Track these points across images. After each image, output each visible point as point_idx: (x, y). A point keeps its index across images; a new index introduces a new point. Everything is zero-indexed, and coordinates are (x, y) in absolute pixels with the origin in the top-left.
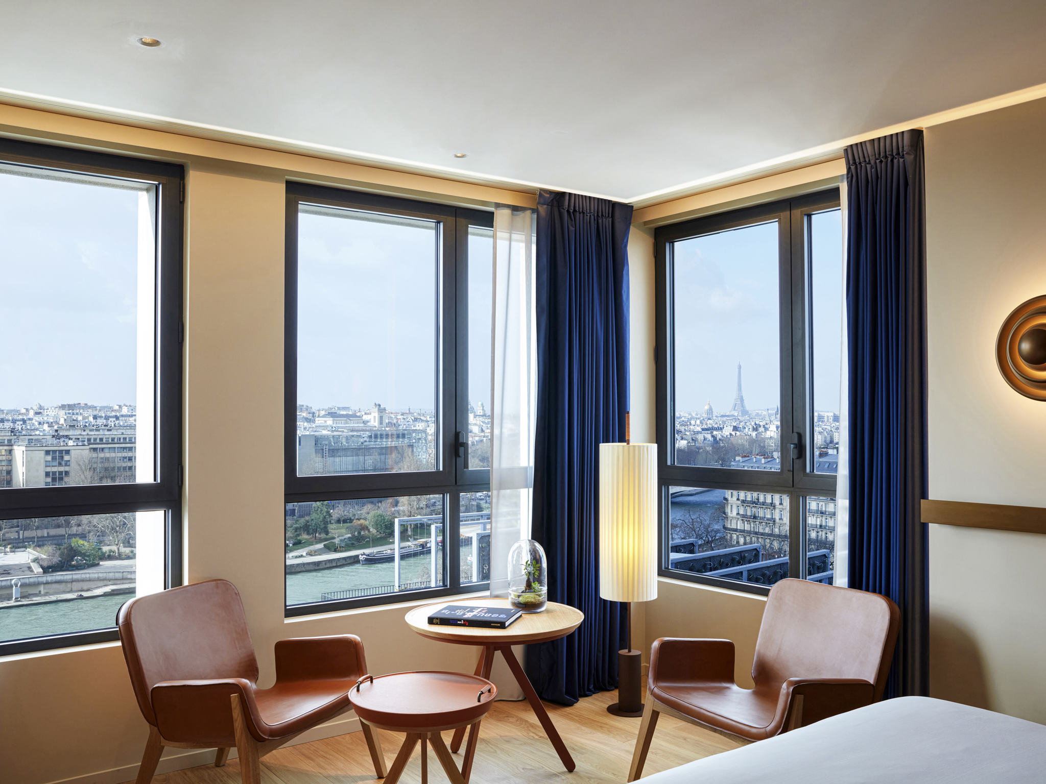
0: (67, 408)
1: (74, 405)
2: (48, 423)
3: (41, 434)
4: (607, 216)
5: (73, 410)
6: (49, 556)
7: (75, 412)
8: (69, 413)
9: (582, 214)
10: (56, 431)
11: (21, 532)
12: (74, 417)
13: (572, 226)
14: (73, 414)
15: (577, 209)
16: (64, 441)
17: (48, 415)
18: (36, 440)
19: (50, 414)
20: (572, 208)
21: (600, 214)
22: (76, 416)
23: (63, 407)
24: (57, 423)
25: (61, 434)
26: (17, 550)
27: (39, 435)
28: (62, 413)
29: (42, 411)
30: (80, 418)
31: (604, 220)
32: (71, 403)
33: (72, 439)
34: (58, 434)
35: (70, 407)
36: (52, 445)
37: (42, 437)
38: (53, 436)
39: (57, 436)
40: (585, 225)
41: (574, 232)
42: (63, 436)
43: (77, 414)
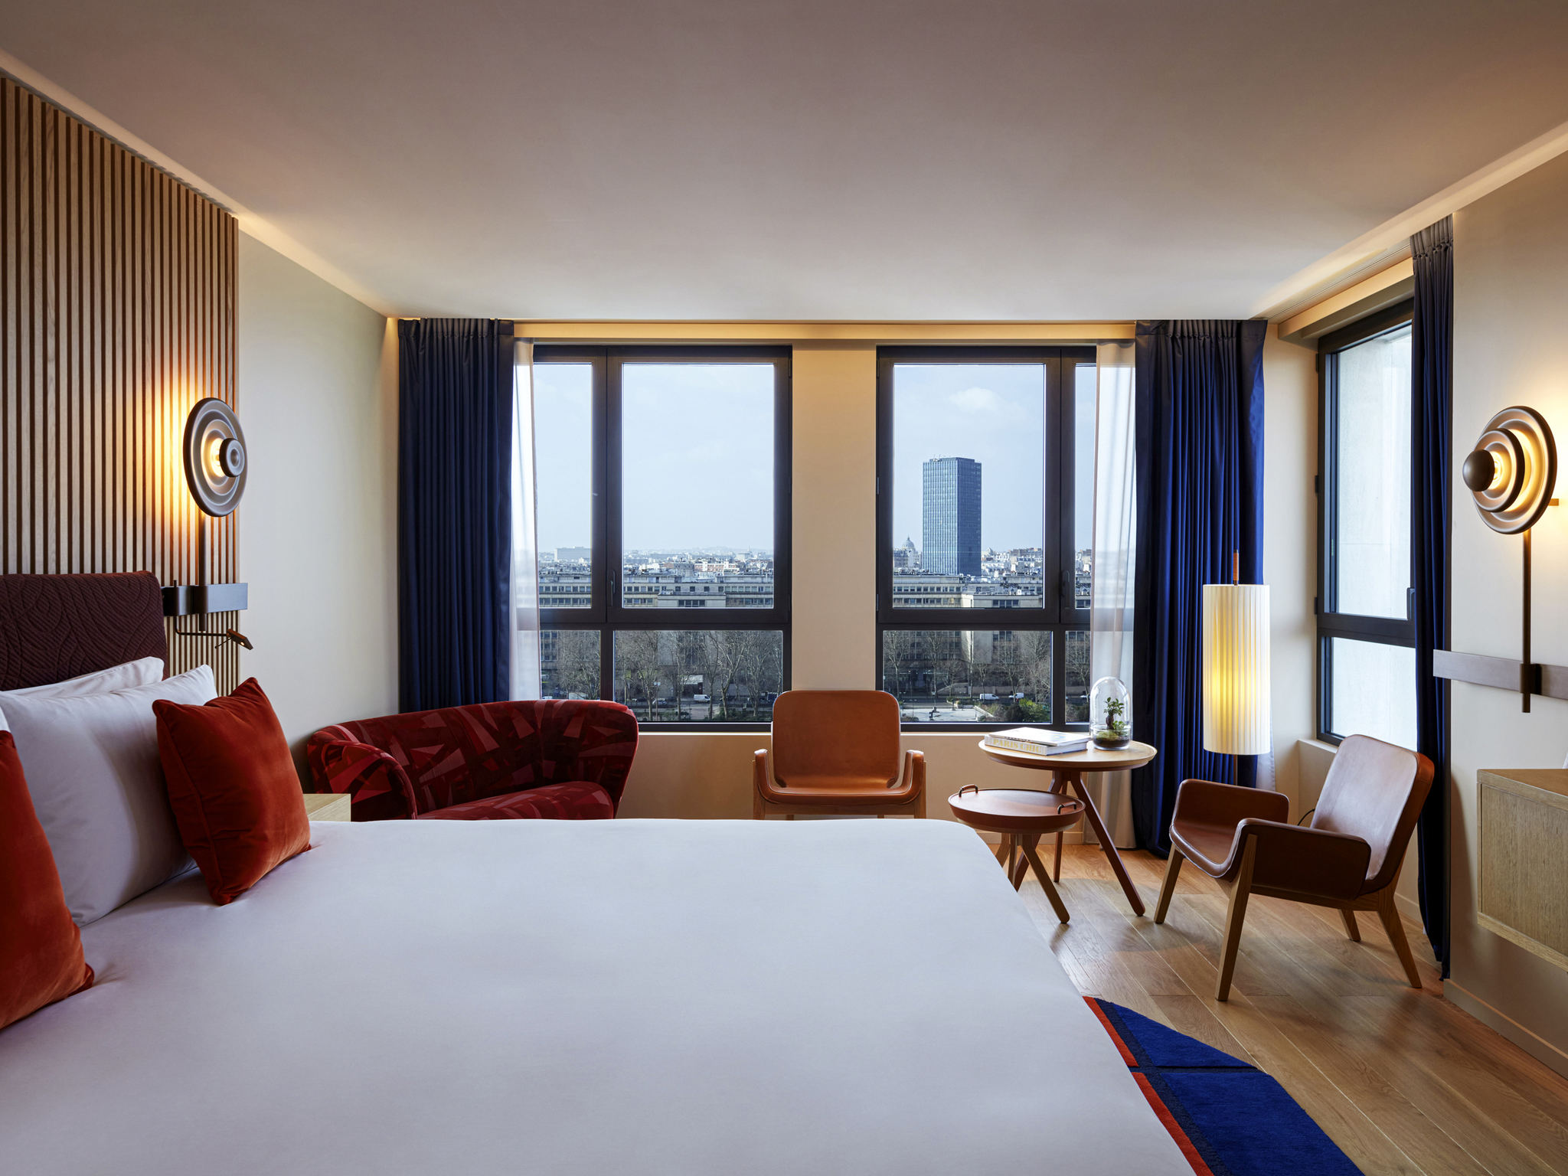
0: (1019, 554)
1: (1027, 550)
2: (998, 569)
3: (990, 582)
4: (1230, 335)
5: (1025, 556)
6: (996, 715)
7: (1027, 558)
8: (1021, 559)
9: (1192, 339)
10: (1005, 579)
11: (970, 688)
12: (1026, 564)
13: (1179, 352)
14: (1025, 560)
15: (1186, 334)
16: (1012, 590)
17: (999, 561)
18: (984, 588)
19: (1001, 560)
20: (1179, 335)
21: (1220, 335)
22: (1029, 562)
23: (1014, 553)
24: (1008, 569)
25: (1009, 582)
26: (967, 706)
27: (987, 583)
28: (1014, 559)
29: (993, 557)
30: (1032, 565)
31: (1226, 341)
32: (1024, 547)
33: (1021, 588)
34: (1007, 582)
35: (1022, 552)
36: (1000, 594)
37: (989, 585)
38: (1002, 584)
39: (1005, 585)
40: (1197, 350)
41: (1182, 360)
42: (1012, 585)
43: (1029, 560)
